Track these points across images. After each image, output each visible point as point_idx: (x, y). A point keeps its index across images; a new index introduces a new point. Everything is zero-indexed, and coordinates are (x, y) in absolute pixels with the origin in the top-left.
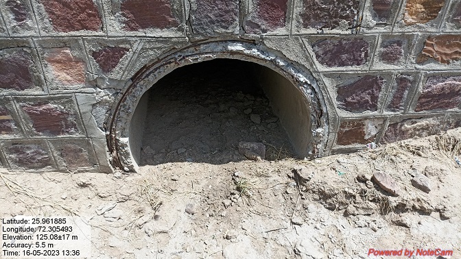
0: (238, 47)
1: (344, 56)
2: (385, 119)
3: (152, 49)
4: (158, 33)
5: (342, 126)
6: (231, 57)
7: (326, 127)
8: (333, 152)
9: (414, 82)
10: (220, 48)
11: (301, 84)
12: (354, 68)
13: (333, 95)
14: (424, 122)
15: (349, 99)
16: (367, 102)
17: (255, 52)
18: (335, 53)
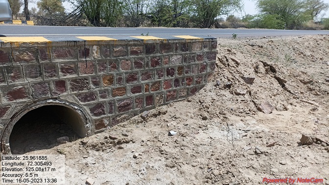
0: (51, 101)
1: (89, 98)
2: (109, 117)
3: (19, 106)
4: (21, 100)
5: (95, 122)
6: (49, 104)
7: (89, 123)
8: (96, 133)
9: (114, 103)
10: (44, 102)
11: (76, 109)
12: (93, 101)
13: (89, 112)
14: (123, 116)
15: (95, 112)
16: (101, 112)
17: (57, 101)
18: (85, 98)
